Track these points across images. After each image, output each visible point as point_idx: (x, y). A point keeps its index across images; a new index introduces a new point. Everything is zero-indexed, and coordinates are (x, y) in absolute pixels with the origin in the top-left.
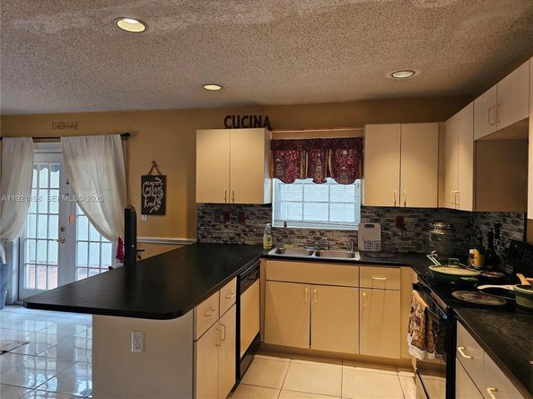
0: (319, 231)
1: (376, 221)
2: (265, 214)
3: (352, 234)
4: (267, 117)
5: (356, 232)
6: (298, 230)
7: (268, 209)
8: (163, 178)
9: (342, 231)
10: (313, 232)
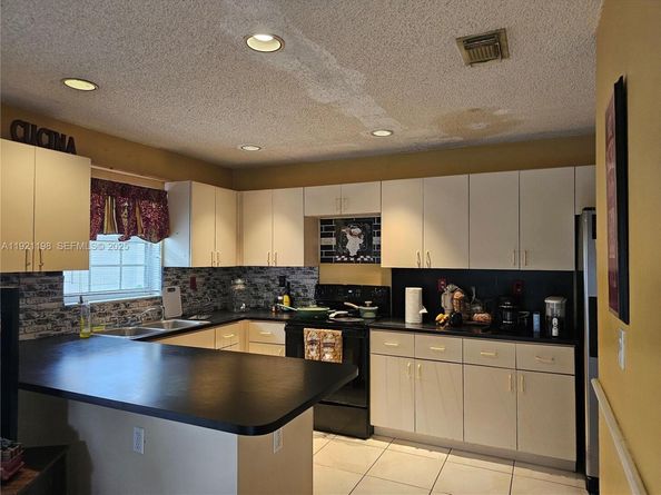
0: (124, 302)
1: (176, 283)
2: (51, 287)
3: (157, 301)
4: (71, 139)
5: (161, 298)
6: (100, 305)
7: (57, 278)
9: (147, 300)
10: (117, 305)
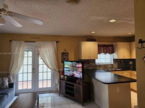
1: (116, 62)
4: (95, 39)
5: (113, 64)
8: (68, 53)
9: (110, 64)
10: (104, 65)
